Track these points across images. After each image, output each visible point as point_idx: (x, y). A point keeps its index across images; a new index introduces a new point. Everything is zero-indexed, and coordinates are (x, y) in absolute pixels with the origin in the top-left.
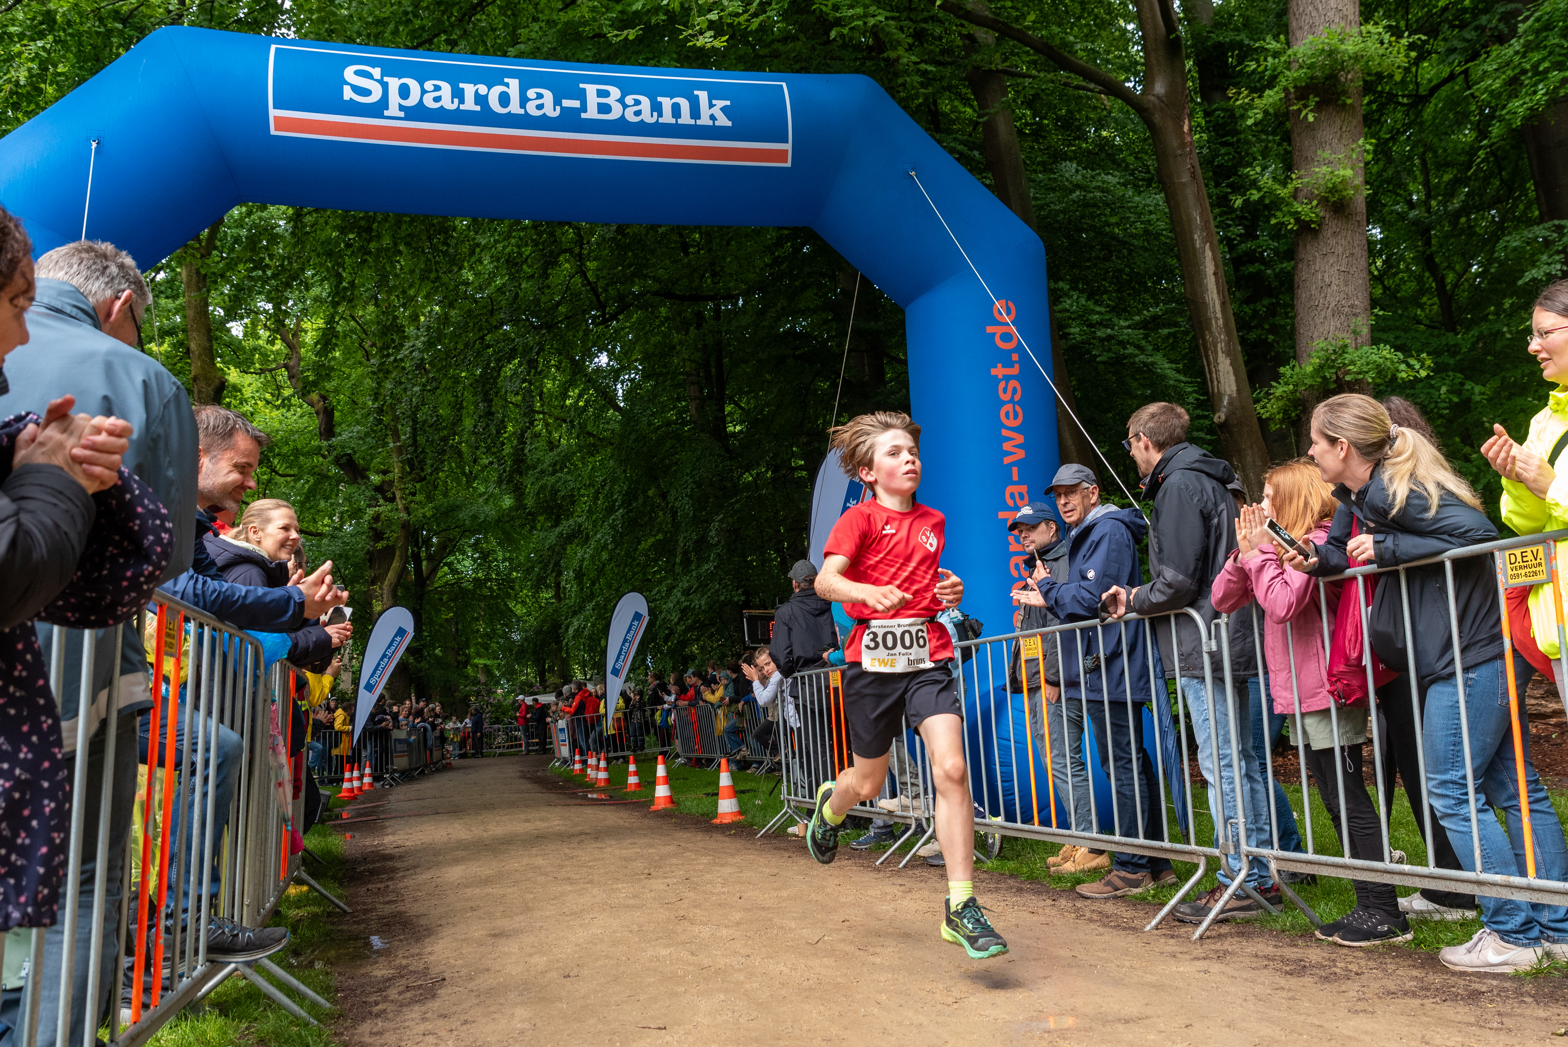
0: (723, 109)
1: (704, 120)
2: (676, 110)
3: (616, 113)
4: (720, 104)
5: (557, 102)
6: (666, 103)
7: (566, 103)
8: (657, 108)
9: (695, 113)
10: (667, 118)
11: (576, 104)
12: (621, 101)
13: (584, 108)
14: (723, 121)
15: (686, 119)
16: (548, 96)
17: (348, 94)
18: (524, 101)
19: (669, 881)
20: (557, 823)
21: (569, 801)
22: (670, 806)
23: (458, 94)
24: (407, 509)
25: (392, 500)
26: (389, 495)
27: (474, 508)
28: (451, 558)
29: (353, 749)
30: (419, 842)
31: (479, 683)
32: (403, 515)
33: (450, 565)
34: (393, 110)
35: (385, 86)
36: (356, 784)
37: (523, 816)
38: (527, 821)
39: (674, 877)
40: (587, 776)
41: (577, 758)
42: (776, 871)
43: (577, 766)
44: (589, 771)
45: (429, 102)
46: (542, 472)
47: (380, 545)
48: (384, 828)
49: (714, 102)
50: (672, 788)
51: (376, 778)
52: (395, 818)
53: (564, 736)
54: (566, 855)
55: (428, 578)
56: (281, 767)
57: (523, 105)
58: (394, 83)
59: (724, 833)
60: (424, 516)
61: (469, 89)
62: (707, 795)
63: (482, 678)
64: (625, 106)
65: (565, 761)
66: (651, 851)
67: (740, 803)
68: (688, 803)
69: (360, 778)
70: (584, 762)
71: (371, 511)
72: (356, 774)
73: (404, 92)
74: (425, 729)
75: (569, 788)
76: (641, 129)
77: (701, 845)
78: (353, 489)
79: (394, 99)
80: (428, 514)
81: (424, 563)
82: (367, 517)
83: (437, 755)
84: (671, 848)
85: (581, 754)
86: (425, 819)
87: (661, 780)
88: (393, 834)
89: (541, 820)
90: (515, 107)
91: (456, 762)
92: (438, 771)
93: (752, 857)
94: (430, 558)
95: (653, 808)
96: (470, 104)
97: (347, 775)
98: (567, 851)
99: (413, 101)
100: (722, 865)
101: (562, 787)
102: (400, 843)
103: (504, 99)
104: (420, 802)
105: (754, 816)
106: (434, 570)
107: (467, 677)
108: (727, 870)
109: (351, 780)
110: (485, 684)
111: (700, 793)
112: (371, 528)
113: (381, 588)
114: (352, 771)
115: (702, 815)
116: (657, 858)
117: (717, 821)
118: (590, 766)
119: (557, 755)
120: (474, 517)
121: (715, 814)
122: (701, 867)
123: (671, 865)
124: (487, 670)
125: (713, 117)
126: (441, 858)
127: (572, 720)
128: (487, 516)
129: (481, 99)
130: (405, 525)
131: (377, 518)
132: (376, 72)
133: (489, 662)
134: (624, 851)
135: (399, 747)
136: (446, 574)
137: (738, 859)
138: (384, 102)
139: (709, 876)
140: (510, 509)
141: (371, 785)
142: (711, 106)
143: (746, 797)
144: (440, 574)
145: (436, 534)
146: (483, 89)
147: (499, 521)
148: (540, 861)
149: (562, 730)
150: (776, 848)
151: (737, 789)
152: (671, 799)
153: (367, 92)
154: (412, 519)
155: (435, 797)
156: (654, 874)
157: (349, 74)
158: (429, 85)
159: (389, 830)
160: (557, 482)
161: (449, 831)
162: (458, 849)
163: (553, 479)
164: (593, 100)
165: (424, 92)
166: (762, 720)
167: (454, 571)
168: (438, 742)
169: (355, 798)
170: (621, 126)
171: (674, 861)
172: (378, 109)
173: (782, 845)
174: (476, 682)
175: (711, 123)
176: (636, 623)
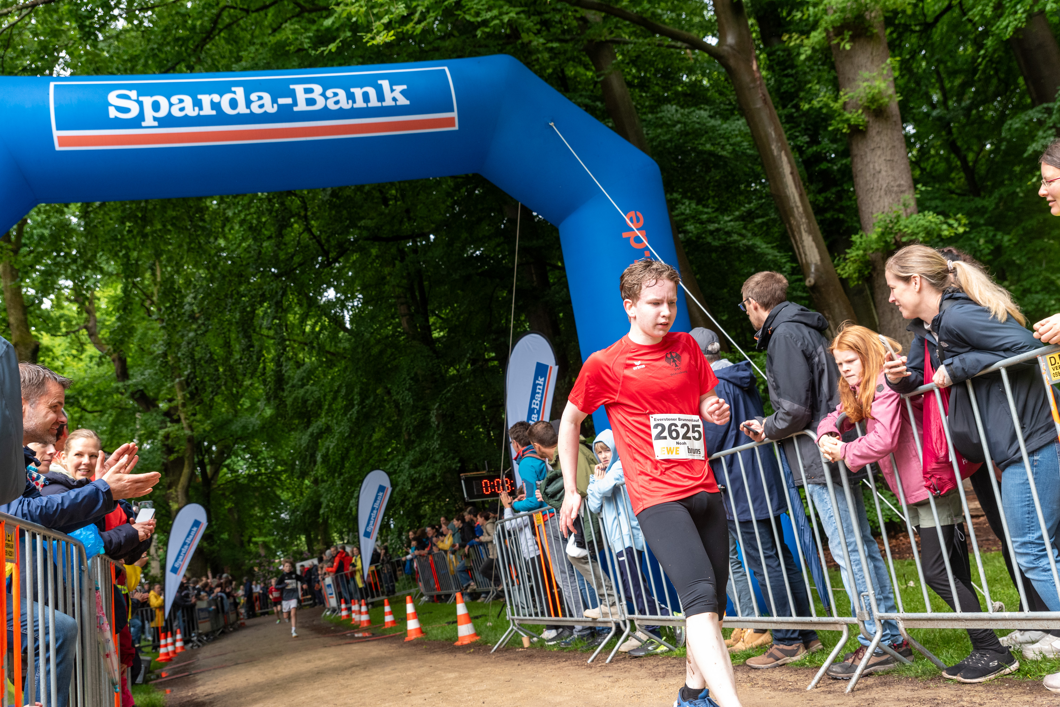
0: (402, 92)
1: (388, 102)
2: (366, 97)
3: (320, 104)
4: (399, 88)
5: (274, 101)
6: (358, 92)
7: (282, 101)
8: (351, 97)
9: (381, 97)
10: (360, 103)
11: (289, 101)
12: (323, 94)
13: (295, 103)
14: (403, 101)
15: (374, 102)
16: (267, 97)
17: (113, 113)
18: (248, 103)
19: (426, 696)
20: (332, 660)
21: (340, 642)
22: (420, 636)
23: (198, 104)
24: (191, 427)
25: (178, 421)
26: (175, 417)
27: (243, 420)
28: (228, 462)
29: (166, 621)
30: (224, 689)
31: (260, 556)
32: (188, 432)
33: (227, 466)
34: (149, 121)
35: (141, 104)
36: (170, 648)
37: (305, 658)
38: (308, 661)
39: (429, 692)
40: (352, 619)
41: (343, 606)
42: (509, 678)
43: (344, 613)
44: (354, 615)
45: (176, 112)
46: (293, 386)
47: (172, 457)
48: (195, 681)
49: (394, 87)
50: (420, 621)
51: (186, 641)
52: (203, 672)
53: (332, 590)
54: (342, 685)
55: (212, 478)
56: (108, 641)
57: (248, 106)
58: (147, 101)
59: (464, 652)
60: (205, 431)
61: (206, 99)
62: (449, 623)
63: (262, 552)
64: (326, 98)
65: (334, 610)
66: (409, 673)
67: (476, 627)
68: (435, 632)
69: (174, 643)
70: (349, 609)
71: (162, 432)
72: (170, 640)
73: (156, 106)
74: (222, 597)
75: (339, 631)
76: (341, 114)
77: (448, 664)
78: (147, 416)
79: (149, 113)
80: (208, 428)
81: (208, 468)
82: (160, 438)
83: (232, 617)
84: (425, 669)
85: (346, 602)
86: (227, 670)
87: (411, 616)
88: (203, 685)
89: (320, 659)
90: (242, 109)
91: (248, 622)
92: (236, 630)
93: (489, 668)
94: (212, 462)
95: (407, 639)
96: (207, 111)
97: (163, 642)
98: (342, 682)
99: (163, 113)
100: (466, 678)
101: (334, 631)
102: (209, 691)
103: (233, 104)
104: (223, 657)
105: (487, 636)
106: (216, 472)
107: (250, 553)
108: (472, 681)
109: (166, 646)
110: (265, 557)
111: (443, 623)
112: (164, 445)
113: (176, 491)
114: (166, 638)
115: (446, 640)
116: (414, 678)
117: (458, 643)
118: (354, 612)
119: (327, 606)
120: (245, 428)
121: (456, 638)
122: (450, 682)
123: (426, 683)
124: (265, 545)
125: (394, 99)
126: (243, 700)
127: (336, 578)
128: (254, 426)
129: (215, 106)
130: (190, 440)
131: (167, 437)
132: (133, 94)
133: (266, 539)
134: (387, 676)
135: (202, 615)
136: (226, 474)
137: (478, 672)
138: (141, 116)
139: (457, 688)
140: (271, 417)
141: (183, 648)
142: (392, 91)
143: (479, 621)
144: (221, 475)
145: (215, 444)
146: (216, 98)
147: (263, 427)
148: (321, 693)
149: (329, 586)
150: (508, 659)
151: (472, 615)
152: (420, 630)
153: (127, 110)
154: (195, 434)
155: (234, 651)
156: (413, 692)
157: (112, 98)
158: (174, 99)
159: (200, 682)
160: (306, 393)
161: (248, 677)
162: (255, 691)
163: (302, 391)
164: (301, 97)
165: (171, 105)
166: (485, 559)
167: (233, 471)
168: (233, 608)
169: (170, 660)
170: (325, 114)
171: (428, 679)
172: (137, 122)
173: (512, 656)
174: (258, 556)
175: (393, 103)
176: (381, 494)
